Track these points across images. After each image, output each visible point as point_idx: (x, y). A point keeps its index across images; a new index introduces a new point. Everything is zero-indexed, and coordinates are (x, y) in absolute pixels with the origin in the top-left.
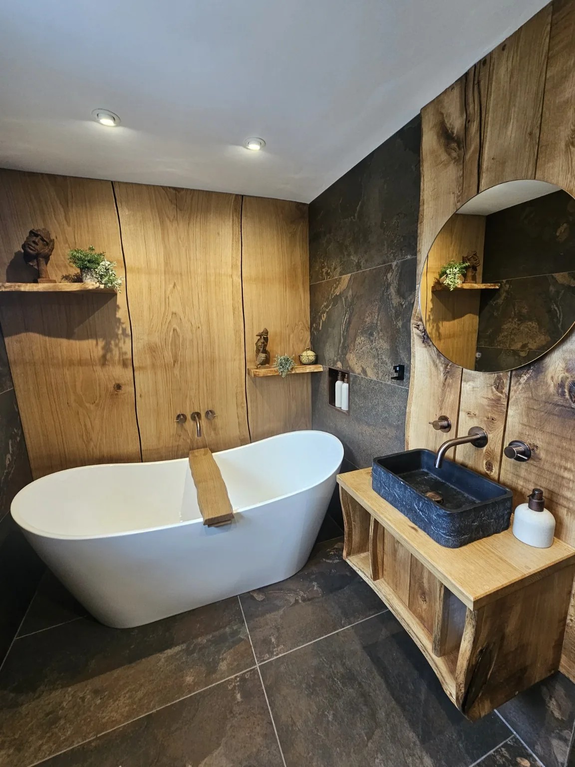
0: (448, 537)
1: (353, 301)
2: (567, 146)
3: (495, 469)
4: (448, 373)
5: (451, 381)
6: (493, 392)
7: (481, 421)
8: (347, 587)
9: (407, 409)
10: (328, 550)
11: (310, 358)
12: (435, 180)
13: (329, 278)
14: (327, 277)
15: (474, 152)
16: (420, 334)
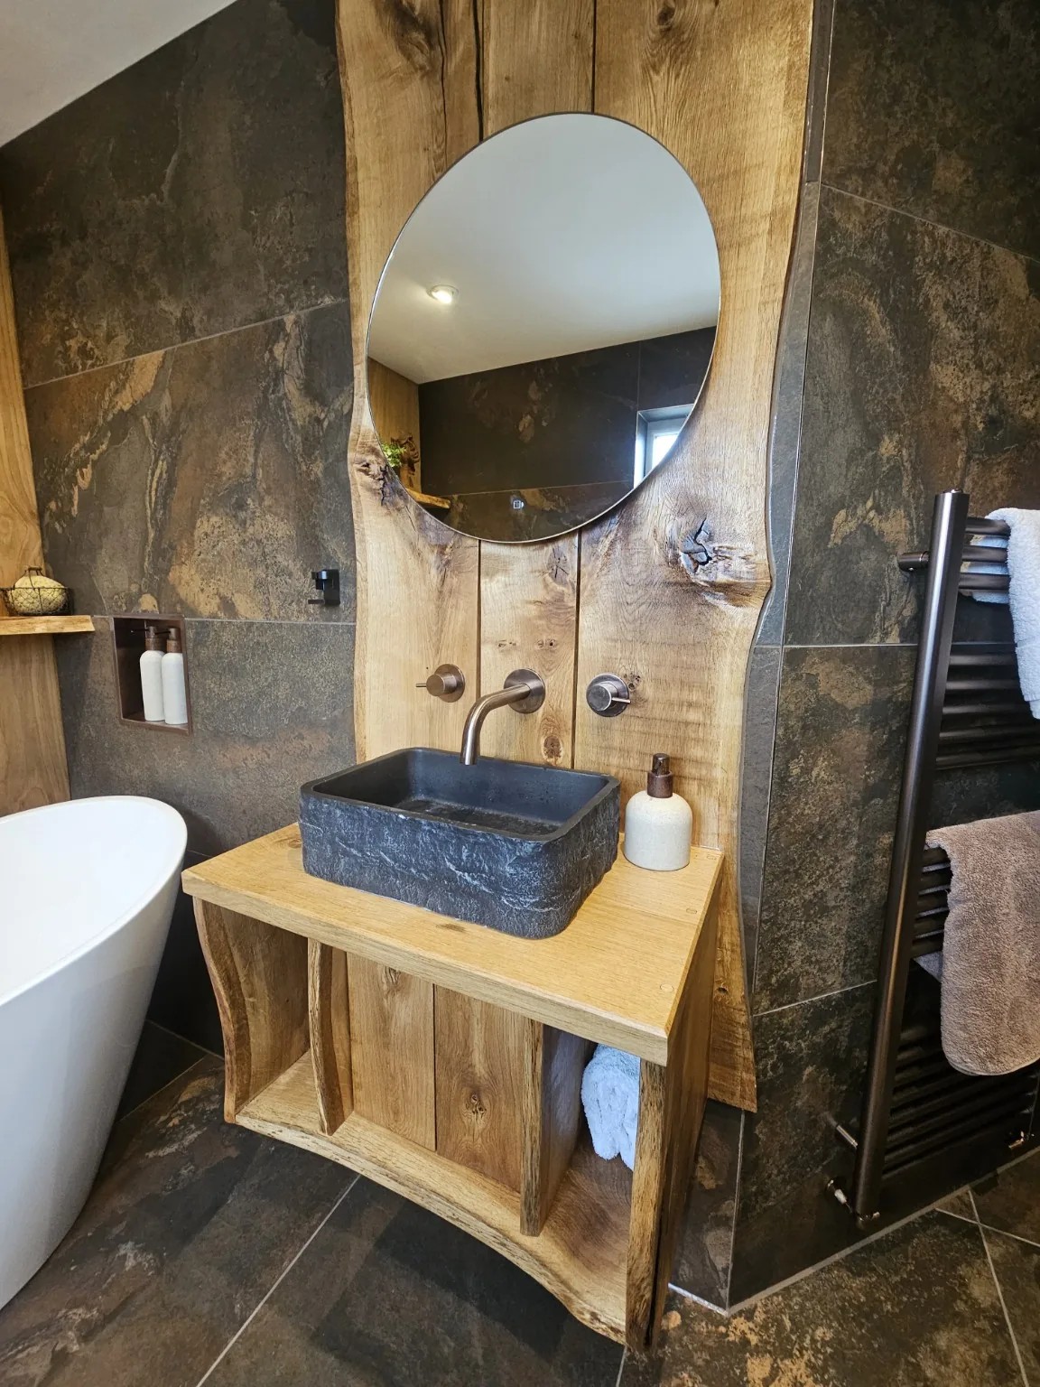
0: (546, 910)
1: (175, 423)
2: (645, 70)
3: (565, 750)
4: (447, 566)
5: (455, 580)
6: (546, 586)
7: (529, 656)
8: (235, 1193)
9: (356, 673)
10: (163, 1118)
11: (45, 594)
12: (380, 114)
13: (93, 366)
14: (84, 365)
15: (464, 60)
16: (375, 486)
